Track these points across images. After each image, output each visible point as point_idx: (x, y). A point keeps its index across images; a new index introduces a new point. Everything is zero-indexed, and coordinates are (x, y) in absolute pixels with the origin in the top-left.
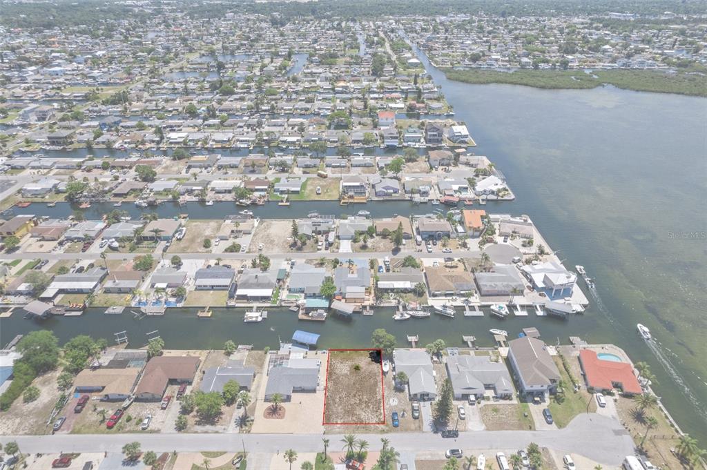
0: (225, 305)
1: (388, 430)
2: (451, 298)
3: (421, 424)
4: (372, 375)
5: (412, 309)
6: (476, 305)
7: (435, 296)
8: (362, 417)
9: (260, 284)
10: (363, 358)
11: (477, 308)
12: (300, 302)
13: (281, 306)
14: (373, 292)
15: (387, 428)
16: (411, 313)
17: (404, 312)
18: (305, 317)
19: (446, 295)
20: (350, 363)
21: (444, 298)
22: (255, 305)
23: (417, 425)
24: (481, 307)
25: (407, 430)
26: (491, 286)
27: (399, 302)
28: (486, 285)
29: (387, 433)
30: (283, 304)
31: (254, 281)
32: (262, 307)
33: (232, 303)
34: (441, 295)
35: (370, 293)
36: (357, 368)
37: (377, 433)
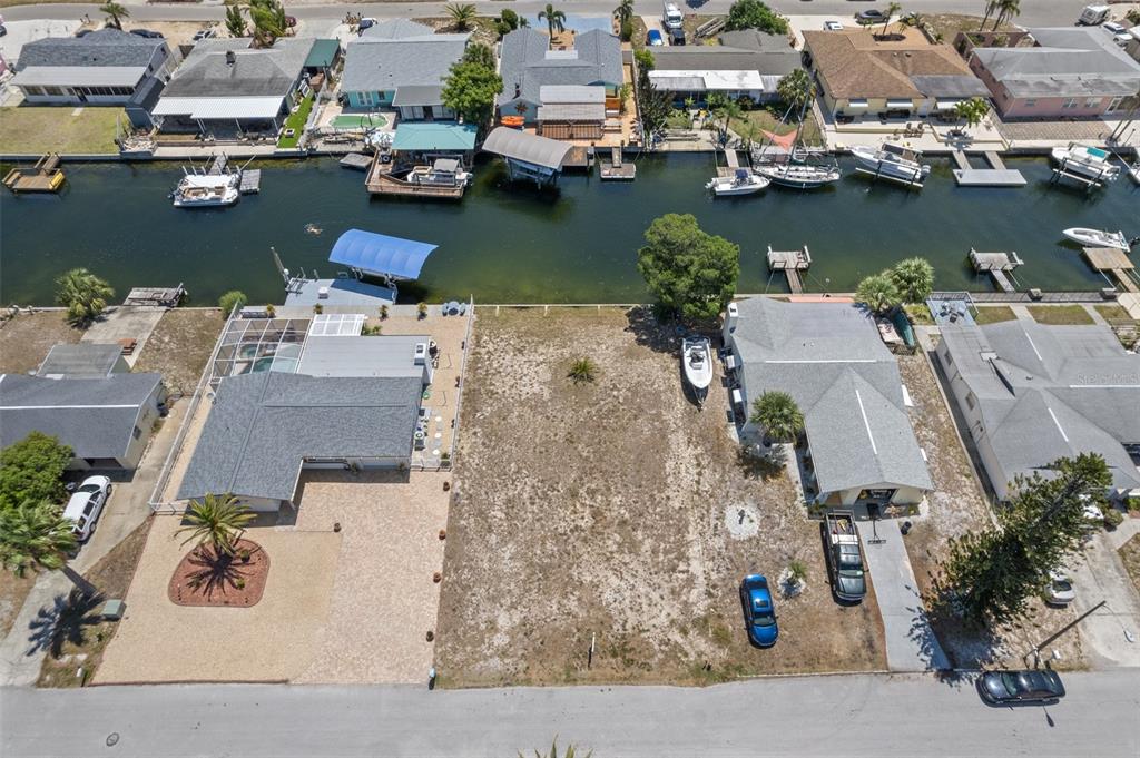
0: (115, 152)
1: (728, 665)
2: (902, 126)
3: (874, 629)
4: (643, 401)
5: (773, 161)
6: (991, 149)
7: (844, 118)
8: (608, 596)
9: (242, 81)
10: (604, 330)
11: (995, 160)
12: (376, 139)
13: (313, 155)
14: (630, 104)
15: (723, 654)
16: (771, 171)
17: (748, 170)
18: (391, 187)
19: (885, 116)
20: (551, 352)
21: (877, 125)
22: (223, 150)
23: (857, 635)
24: (1009, 157)
25: (814, 662)
26: (1041, 84)
27: (724, 139)
28: (1024, 84)
29: (724, 679)
30: (320, 147)
31: (222, 72)
32: (246, 158)
33: (140, 145)
34: (865, 116)
35: (623, 110)
36: (581, 372)
37: (679, 679)
